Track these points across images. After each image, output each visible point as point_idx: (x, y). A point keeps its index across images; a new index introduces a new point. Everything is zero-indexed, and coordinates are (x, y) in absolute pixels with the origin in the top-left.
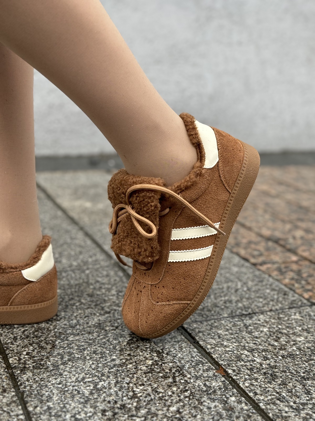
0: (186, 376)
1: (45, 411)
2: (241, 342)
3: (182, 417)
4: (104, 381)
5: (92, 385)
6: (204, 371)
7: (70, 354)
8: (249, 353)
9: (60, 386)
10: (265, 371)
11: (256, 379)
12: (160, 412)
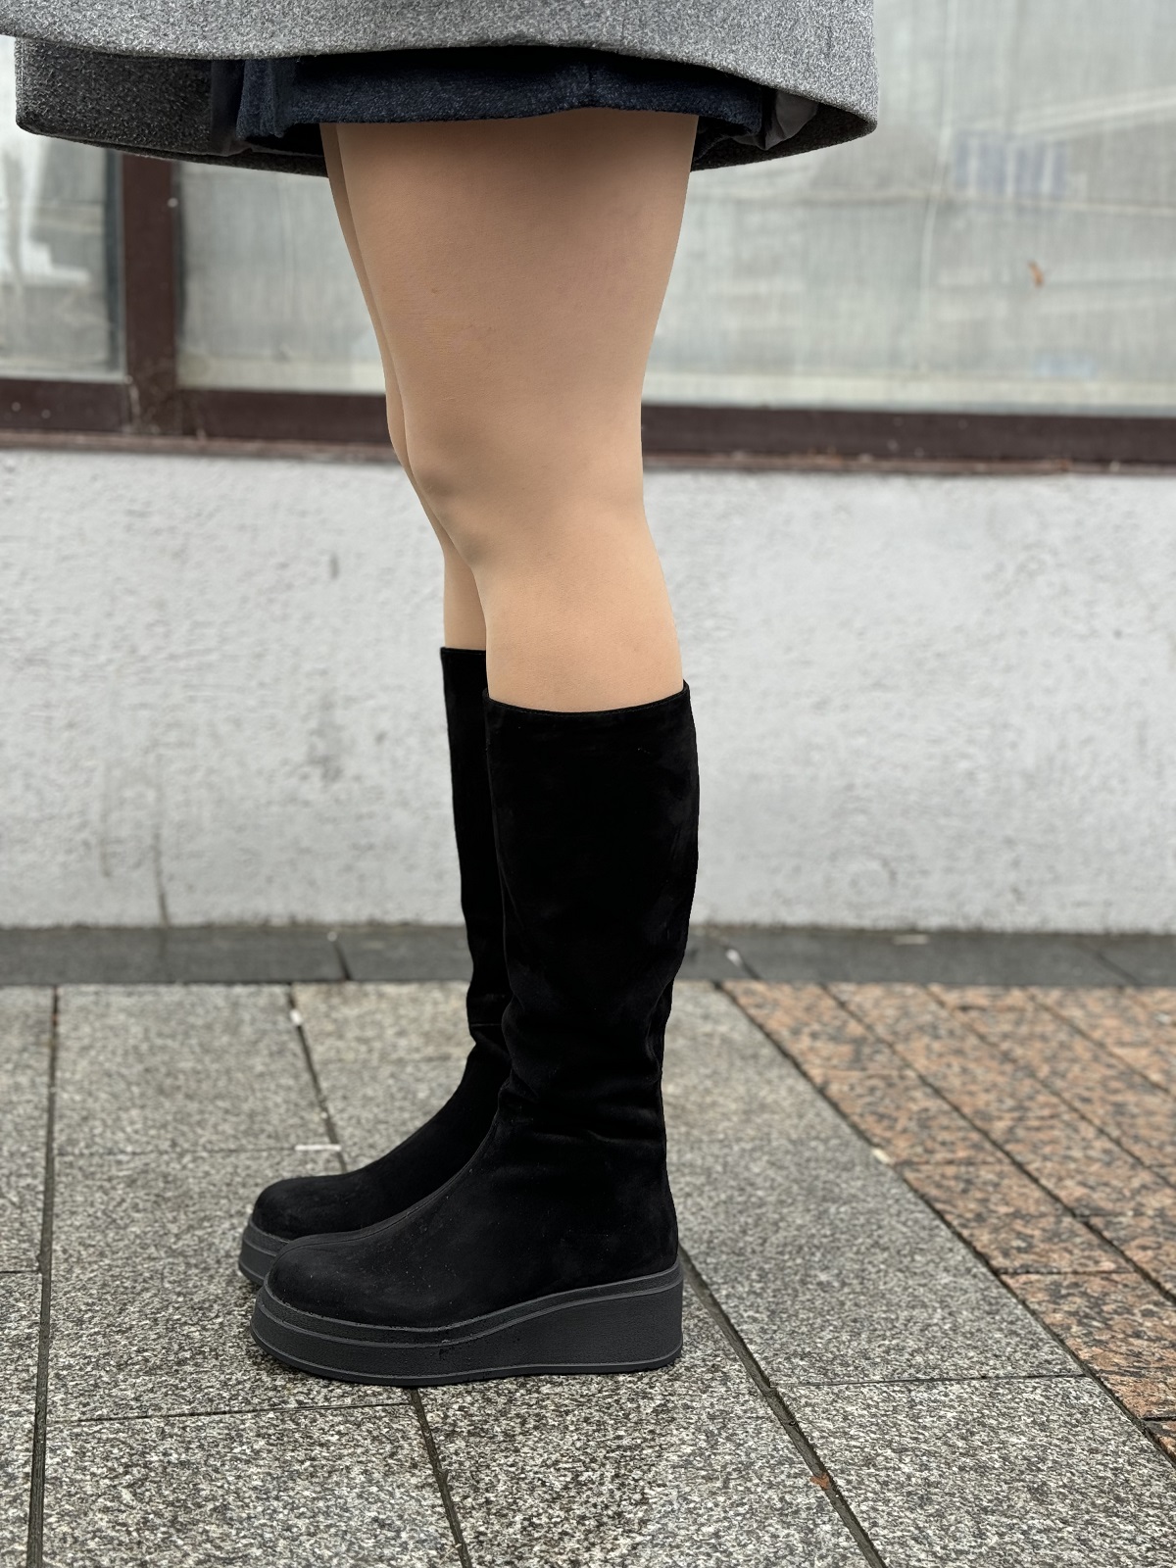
0: (751, 1481)
1: (480, 1505)
2: (887, 1433)
3: (720, 1545)
4: (594, 1470)
5: (569, 1474)
6: (789, 1476)
7: (539, 1417)
8: (893, 1455)
9: (513, 1469)
10: (911, 1489)
11: (887, 1502)
12: (683, 1532)
